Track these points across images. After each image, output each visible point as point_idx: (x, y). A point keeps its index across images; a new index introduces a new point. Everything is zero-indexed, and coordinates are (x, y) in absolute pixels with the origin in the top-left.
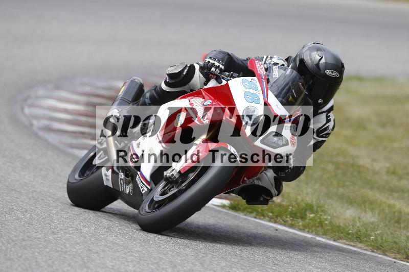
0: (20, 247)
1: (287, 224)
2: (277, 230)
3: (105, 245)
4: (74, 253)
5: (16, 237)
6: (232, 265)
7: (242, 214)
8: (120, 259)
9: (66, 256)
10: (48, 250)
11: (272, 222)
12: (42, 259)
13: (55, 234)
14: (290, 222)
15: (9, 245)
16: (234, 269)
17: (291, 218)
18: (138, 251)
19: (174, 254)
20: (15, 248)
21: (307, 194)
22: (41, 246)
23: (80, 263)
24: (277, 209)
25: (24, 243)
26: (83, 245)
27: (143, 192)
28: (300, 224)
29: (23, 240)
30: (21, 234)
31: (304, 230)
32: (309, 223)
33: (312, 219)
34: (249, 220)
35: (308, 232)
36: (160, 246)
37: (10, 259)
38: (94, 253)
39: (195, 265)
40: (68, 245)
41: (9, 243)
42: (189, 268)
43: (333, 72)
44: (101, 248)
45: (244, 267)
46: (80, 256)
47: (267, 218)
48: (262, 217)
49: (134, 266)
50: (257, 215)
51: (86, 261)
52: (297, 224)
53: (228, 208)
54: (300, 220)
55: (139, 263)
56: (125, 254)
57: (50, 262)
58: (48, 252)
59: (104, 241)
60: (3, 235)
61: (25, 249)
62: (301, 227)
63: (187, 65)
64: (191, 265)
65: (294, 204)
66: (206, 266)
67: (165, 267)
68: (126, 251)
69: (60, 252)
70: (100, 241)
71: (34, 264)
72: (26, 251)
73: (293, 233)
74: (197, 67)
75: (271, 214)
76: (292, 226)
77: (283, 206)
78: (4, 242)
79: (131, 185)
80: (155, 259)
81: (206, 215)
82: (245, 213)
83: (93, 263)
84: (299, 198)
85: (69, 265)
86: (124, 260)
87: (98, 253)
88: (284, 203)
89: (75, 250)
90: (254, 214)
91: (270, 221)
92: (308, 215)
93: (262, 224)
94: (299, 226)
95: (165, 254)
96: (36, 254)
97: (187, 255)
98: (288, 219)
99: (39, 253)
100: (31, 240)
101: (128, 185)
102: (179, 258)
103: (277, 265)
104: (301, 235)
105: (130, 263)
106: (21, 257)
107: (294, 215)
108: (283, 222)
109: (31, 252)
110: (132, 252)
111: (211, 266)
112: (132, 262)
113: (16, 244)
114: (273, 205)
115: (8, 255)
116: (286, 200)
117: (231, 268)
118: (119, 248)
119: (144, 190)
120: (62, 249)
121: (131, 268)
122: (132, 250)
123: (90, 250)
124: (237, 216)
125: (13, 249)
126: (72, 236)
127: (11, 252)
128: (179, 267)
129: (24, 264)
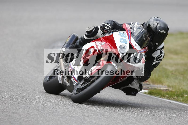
0: (52, 115)
1: (175, 100)
2: (170, 103)
3: (92, 113)
4: (77, 117)
5: (50, 111)
6: (151, 120)
7: (154, 96)
8: (99, 119)
9: (74, 119)
10: (65, 116)
11: (168, 99)
12: (63, 120)
13: (68, 109)
14: (176, 99)
15: (47, 115)
16: (151, 122)
17: (177, 97)
18: (107, 115)
19: (123, 116)
20: (50, 116)
21: (184, 85)
22: (62, 114)
23: (81, 121)
24: (170, 93)
25: (54, 113)
26: (81, 113)
27: (74, 85)
28: (181, 99)
29: (54, 112)
30: (53, 109)
31: (183, 102)
32: (185, 99)
33: (186, 97)
34: (157, 99)
35: (185, 103)
36: (117, 113)
37: (48, 121)
38: (87, 117)
39: (133, 120)
40: (74, 114)
41: (47, 114)
42: (130, 122)
43: (163, 31)
44: (90, 114)
45: (156, 121)
46: (80, 118)
47: (166, 98)
48: (163, 97)
49: (105, 122)
50: (161, 96)
51: (83, 120)
52: (180, 100)
53: (147, 94)
54: (181, 98)
55: (107, 120)
56: (101, 116)
57: (67, 122)
58: (66, 117)
59: (91, 111)
60: (45, 110)
61: (55, 116)
62: (182, 101)
63: (95, 27)
64: (131, 120)
65: (178, 90)
66: (138, 121)
67: (119, 122)
68: (101, 115)
69: (71, 117)
70: (89, 111)
71: (59, 123)
72: (55, 117)
73: (178, 104)
74: (99, 28)
75: (167, 96)
76: (177, 101)
77: (173, 92)
78: (45, 113)
79: (69, 82)
80: (115, 118)
81: (137, 97)
82: (156, 95)
83: (86, 121)
84: (180, 88)
85: (75, 123)
86: (100, 119)
87: (88, 117)
88: (174, 90)
89: (78, 116)
90: (160, 96)
91: (167, 99)
92: (184, 95)
93: (163, 100)
94: (181, 100)
95: (119, 116)
96: (60, 118)
97: (129, 116)
98: (175, 98)
99: (61, 118)
100: (57, 112)
101: (68, 82)
102: (126, 118)
103: (171, 119)
104: (182, 105)
105: (103, 121)
106: (53, 120)
107: (178, 96)
108: (173, 99)
109: (58, 117)
110: (104, 116)
111: (141, 121)
112: (104, 120)
113: (51, 114)
114: (168, 92)
115: (47, 119)
116: (174, 89)
117: (150, 121)
118: (98, 114)
119: (75, 84)
120: (72, 115)
121: (104, 123)
122: (104, 115)
123: (85, 116)
124: (152, 97)
125: (49, 116)
126: (76, 109)
127: (49, 118)
128: (126, 122)
129: (55, 123)
